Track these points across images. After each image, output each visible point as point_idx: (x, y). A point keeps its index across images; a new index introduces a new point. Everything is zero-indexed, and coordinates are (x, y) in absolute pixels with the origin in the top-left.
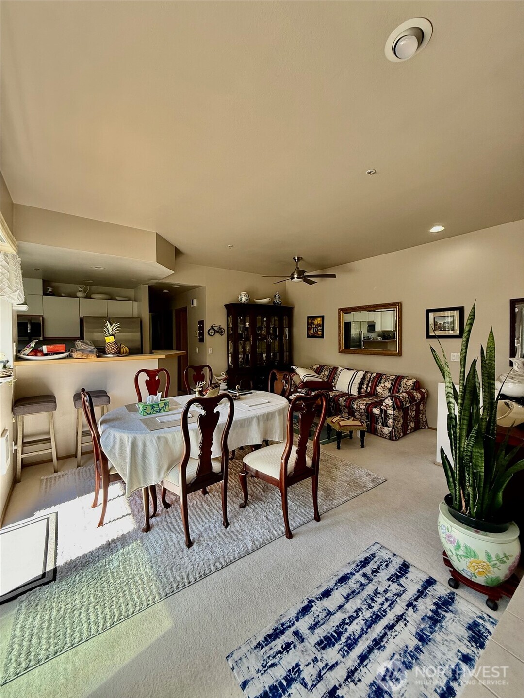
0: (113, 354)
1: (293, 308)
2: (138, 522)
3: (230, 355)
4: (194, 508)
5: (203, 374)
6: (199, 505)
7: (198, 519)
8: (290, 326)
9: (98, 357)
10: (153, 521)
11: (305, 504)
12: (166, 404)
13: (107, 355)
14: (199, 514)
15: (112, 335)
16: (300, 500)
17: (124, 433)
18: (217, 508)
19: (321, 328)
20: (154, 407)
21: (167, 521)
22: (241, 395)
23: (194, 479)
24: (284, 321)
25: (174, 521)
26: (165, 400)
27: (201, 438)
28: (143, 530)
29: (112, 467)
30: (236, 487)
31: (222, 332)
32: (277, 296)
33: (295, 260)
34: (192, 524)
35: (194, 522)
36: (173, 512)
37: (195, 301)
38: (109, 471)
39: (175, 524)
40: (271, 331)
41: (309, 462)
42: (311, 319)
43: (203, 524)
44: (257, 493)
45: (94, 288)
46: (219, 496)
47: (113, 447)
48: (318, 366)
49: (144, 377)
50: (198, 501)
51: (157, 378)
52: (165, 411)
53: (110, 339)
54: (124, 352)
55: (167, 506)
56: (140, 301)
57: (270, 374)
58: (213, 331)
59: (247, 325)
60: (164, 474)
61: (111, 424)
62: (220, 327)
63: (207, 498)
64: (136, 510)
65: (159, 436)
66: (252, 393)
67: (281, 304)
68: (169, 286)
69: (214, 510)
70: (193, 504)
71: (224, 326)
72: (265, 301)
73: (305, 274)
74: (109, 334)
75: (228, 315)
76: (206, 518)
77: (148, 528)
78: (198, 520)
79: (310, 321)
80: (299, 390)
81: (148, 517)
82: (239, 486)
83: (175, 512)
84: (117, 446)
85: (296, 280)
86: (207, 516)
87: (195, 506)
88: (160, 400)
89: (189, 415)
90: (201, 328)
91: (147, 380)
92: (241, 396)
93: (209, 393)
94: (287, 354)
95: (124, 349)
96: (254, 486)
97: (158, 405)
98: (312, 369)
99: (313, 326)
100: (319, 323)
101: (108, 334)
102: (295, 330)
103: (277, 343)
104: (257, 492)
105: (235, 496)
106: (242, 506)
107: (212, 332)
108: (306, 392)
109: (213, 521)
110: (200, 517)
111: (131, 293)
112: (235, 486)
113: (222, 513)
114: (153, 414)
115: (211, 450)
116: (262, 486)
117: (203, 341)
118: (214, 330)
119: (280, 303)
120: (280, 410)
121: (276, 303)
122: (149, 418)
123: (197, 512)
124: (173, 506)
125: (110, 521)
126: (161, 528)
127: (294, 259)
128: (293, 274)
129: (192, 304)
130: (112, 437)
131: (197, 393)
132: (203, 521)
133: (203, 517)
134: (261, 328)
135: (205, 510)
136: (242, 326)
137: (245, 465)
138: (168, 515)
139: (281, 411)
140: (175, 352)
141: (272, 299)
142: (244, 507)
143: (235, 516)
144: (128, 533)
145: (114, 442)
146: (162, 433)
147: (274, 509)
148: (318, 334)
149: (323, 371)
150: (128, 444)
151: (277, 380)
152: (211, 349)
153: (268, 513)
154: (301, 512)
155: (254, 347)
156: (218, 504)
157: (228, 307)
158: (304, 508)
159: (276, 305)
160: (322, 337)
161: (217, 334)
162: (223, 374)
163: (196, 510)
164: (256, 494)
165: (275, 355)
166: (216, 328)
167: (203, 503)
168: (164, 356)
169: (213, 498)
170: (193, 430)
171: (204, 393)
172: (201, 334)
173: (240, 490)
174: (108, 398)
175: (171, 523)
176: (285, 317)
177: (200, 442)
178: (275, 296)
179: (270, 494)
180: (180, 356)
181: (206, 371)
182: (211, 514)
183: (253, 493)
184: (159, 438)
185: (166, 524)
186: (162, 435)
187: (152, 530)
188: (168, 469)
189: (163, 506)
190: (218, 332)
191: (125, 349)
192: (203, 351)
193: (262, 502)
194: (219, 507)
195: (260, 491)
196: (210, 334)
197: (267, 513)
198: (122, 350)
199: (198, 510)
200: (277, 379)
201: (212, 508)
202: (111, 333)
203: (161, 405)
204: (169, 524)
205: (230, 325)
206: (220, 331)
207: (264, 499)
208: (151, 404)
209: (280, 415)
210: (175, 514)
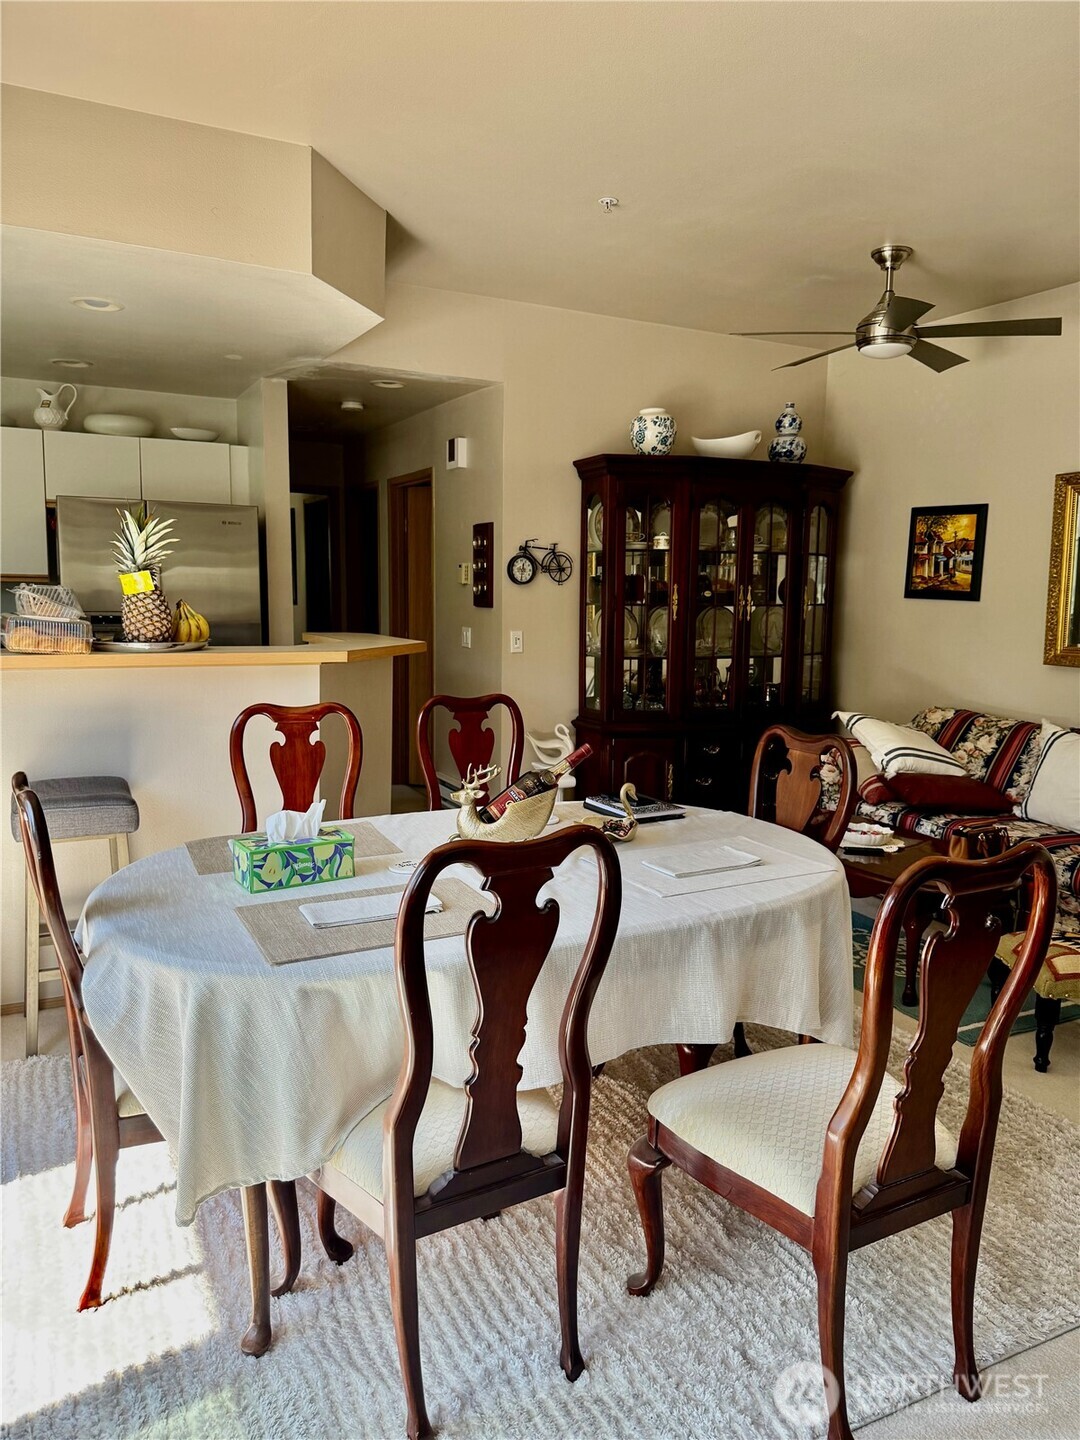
0: (147, 640)
1: (850, 474)
2: (226, 1306)
3: (590, 661)
4: (444, 1271)
5: (489, 731)
6: (463, 1262)
7: (460, 1322)
8: (835, 549)
9: (97, 648)
10: (282, 1309)
11: (909, 1311)
12: (340, 849)
13: (131, 645)
14: (461, 1301)
15: (145, 568)
16: (883, 1287)
17: (168, 964)
18: (534, 1283)
19: (970, 556)
20: (295, 860)
21: (336, 1319)
22: (641, 821)
23: (444, 1175)
24: (813, 531)
25: (363, 1322)
26: (337, 832)
27: (475, 1010)
28: (244, 1344)
29: (127, 1093)
30: (612, 1200)
31: (561, 569)
32: (786, 421)
33: (881, 260)
34: (435, 1344)
35: (441, 1337)
36: (361, 1279)
37: (462, 446)
38: (116, 1108)
39: (366, 1334)
40: (756, 570)
41: (946, 1147)
42: (928, 517)
43: (476, 1348)
44: (699, 1235)
45: (94, 392)
46: (542, 1230)
47: (130, 1016)
48: (950, 715)
49: (264, 734)
50: (460, 1241)
51: (314, 737)
52: (337, 877)
53: (138, 584)
54: (190, 634)
55: (340, 1250)
56: (259, 444)
57: (761, 744)
58: (528, 567)
59: (662, 543)
60: (325, 1146)
61: (125, 920)
62: (553, 552)
63: (494, 1234)
64: (223, 1257)
65: (308, 986)
66: (681, 816)
67: (802, 457)
68: (364, 383)
69: (523, 1294)
70: (440, 1256)
71: (570, 547)
72: (735, 444)
73: (923, 322)
74: (134, 562)
75: (587, 503)
76: (489, 1322)
77: (264, 1340)
78: (458, 1331)
79: (921, 528)
80: (866, 809)
81: (264, 1293)
82: (625, 1195)
83: (369, 1282)
84: (144, 1015)
85: (880, 347)
86: (495, 1314)
87: (449, 1266)
88: (321, 832)
89: (432, 902)
90: (484, 554)
91: (275, 746)
92: (641, 829)
93: (515, 812)
94: (817, 660)
95: (192, 622)
96: (686, 1205)
97: (311, 850)
98: (919, 727)
99: (935, 549)
100: (961, 535)
101: (129, 563)
102: (855, 566)
103: (776, 618)
104: (699, 1232)
105: (611, 1242)
106: (641, 1288)
107: (523, 569)
108: (894, 817)
109: (520, 1342)
110: (467, 1316)
111: (224, 410)
112: (608, 1192)
113: (554, 1308)
114: (288, 886)
115: (520, 1060)
116: (722, 1207)
117: (490, 605)
118: (533, 561)
119: (798, 452)
120: (810, 902)
121: (779, 454)
122: (273, 906)
123: (455, 1294)
124: (361, 1255)
125: (125, 1291)
126: (314, 1345)
127: (879, 258)
128: (867, 323)
129: (452, 457)
130: (123, 977)
131: (466, 809)
132: (477, 1337)
133: (477, 1316)
134: (713, 557)
135: (488, 1285)
136: (639, 545)
137: (656, 1129)
138: (343, 1291)
139: (815, 908)
140: (385, 641)
141: (765, 436)
142: (644, 1292)
143: (610, 1329)
144: (190, 1350)
145: (133, 997)
146: (319, 976)
147: (775, 1318)
148: (955, 583)
149: (970, 736)
150: (184, 1012)
151: (789, 771)
152: (519, 634)
153: (749, 1334)
154: (893, 1348)
155: (683, 633)
156: (538, 1268)
157: (584, 467)
158: (906, 1329)
159: (783, 460)
160: (973, 594)
161: (543, 579)
162: (561, 731)
163: (451, 1284)
164: (695, 1241)
165: (765, 664)
166: (539, 555)
167: (480, 1255)
168: (341, 657)
169: (521, 1239)
170: (444, 971)
171: (493, 810)
172: (484, 576)
173: (627, 1214)
174: (128, 809)
175: (355, 1328)
176: (814, 515)
177: (471, 1027)
178: (780, 422)
179: (755, 1246)
180: (406, 657)
181: (500, 721)
182: (509, 1307)
183: (680, 1235)
184: (305, 995)
185: (335, 1332)
186: (318, 985)
187: (278, 1349)
188: (343, 1122)
189: (323, 1250)
190: (547, 569)
191: (195, 623)
192: (490, 644)
193: (721, 1281)
194: (542, 1282)
195: (710, 1227)
196: (518, 575)
197: (742, 1333)
198: (184, 627)
199: (458, 1284)
200: (788, 767)
201: (516, 1281)
202: (140, 559)
203: (323, 853)
204: (344, 1331)
205: (596, 543)
206: (554, 565)
207: (730, 1266)
208: (283, 845)
209: (809, 921)
210: (369, 1289)
